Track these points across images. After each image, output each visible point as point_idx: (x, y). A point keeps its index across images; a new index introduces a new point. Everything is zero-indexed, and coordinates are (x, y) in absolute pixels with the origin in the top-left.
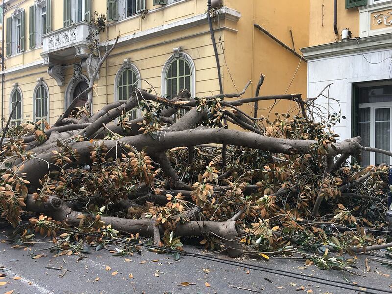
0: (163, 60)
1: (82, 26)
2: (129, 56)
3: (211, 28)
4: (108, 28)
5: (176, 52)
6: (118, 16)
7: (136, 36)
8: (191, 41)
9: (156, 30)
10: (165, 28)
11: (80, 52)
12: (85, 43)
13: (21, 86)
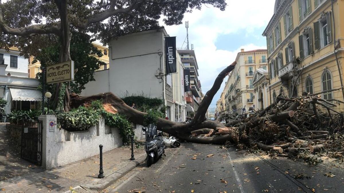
0: (320, 74)
1: (290, 64)
2: (309, 73)
3: (336, 57)
4: (301, 62)
5: (324, 69)
6: (304, 56)
7: (310, 64)
8: (330, 63)
9: (317, 61)
10: (320, 59)
11: (290, 75)
12: (291, 71)
13: (276, 91)
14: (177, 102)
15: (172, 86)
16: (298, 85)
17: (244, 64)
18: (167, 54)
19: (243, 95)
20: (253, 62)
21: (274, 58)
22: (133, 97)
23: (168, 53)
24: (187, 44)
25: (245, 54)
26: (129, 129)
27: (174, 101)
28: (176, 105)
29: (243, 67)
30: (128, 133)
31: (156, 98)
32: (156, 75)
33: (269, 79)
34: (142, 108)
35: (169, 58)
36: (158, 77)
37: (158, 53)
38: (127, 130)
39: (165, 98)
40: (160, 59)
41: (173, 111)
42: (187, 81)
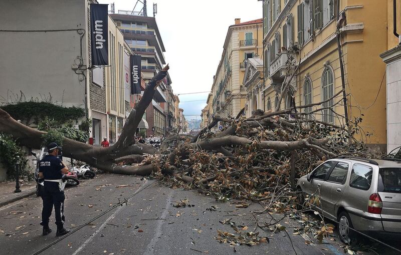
0: (321, 73)
1: (282, 55)
12: (284, 67)
13: (271, 99)
14: (112, 112)
15: (105, 86)
16: (295, 91)
17: (237, 47)
18: (94, 33)
19: (234, 102)
20: (253, 42)
21: (271, 41)
22: (33, 102)
23: (95, 31)
24: (142, 5)
25: (240, 28)
26: (17, 155)
27: (107, 111)
28: (112, 116)
29: (236, 52)
30: (15, 161)
31: (74, 107)
32: (74, 67)
33: (263, 79)
34: (43, 124)
35: (97, 40)
36: (77, 72)
37: (77, 30)
38: (14, 157)
39: (89, 107)
40: (81, 40)
41: (105, 127)
42: (136, 76)
